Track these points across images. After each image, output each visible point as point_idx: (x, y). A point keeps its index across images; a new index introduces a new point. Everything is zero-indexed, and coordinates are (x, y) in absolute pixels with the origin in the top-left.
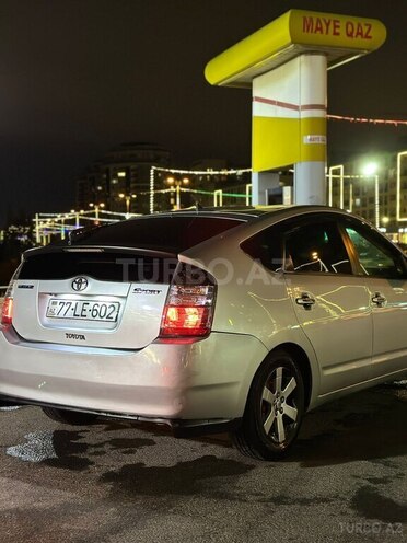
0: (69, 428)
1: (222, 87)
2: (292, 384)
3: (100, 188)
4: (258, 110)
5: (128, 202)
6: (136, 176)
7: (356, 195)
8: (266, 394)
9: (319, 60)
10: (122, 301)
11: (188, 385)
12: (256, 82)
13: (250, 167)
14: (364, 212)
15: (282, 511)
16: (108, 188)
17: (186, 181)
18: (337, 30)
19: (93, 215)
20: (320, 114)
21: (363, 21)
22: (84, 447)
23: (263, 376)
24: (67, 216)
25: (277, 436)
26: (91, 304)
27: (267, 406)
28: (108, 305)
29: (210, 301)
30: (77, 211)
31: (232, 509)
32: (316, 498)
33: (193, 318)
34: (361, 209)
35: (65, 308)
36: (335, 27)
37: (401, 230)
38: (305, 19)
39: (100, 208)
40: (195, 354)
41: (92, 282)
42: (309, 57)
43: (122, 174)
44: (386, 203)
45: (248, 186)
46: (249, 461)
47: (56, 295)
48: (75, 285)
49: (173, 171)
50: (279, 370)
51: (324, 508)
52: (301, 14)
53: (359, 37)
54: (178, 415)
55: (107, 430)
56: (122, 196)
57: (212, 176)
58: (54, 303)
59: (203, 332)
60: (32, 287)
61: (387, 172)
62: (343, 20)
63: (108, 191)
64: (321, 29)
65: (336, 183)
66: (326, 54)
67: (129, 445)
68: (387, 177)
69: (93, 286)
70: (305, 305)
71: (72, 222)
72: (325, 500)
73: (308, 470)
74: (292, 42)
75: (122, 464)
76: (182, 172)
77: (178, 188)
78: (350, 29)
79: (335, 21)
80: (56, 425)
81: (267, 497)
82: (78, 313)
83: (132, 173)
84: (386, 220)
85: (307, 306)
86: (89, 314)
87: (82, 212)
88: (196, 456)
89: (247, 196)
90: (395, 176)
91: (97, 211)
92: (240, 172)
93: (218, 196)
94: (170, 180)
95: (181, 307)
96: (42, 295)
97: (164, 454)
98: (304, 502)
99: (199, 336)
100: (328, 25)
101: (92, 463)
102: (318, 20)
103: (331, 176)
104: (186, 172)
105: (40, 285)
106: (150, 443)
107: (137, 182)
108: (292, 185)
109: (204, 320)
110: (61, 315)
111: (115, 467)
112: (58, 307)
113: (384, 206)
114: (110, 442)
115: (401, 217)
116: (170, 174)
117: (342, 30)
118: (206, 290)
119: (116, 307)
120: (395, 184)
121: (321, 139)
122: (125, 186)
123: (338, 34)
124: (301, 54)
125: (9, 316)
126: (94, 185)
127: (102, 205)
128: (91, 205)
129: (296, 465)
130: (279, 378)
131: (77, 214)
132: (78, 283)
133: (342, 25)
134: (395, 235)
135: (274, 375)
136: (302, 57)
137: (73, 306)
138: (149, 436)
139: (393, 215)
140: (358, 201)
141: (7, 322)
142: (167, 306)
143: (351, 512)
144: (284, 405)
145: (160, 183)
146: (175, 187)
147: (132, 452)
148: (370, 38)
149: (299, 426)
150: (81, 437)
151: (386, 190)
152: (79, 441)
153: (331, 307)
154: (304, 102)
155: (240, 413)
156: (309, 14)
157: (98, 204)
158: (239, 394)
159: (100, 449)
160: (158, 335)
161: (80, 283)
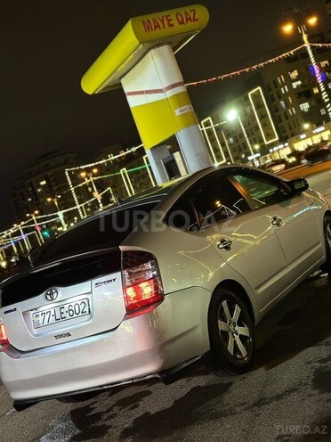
0: (81, 405)
1: (99, 94)
2: (237, 309)
3: (30, 200)
4: (133, 102)
5: (56, 203)
6: (54, 180)
7: (228, 136)
8: (222, 326)
9: (165, 49)
10: (89, 296)
11: (162, 342)
12: (123, 81)
13: (141, 143)
14: (239, 146)
15: (265, 411)
16: (37, 197)
17: (95, 171)
18: (171, 22)
19: (33, 222)
20: (181, 89)
21: (188, 9)
22: (98, 416)
23: (214, 313)
24: (12, 231)
25: (240, 354)
26: (66, 307)
27: (225, 335)
28: (79, 303)
29: (155, 273)
30: (18, 223)
31: (228, 423)
32: (286, 391)
33: (147, 290)
34: (236, 145)
35: (47, 316)
36: (169, 20)
37: (271, 151)
38: (144, 23)
39: (36, 215)
40: (158, 317)
41: (61, 290)
42: (157, 49)
43: (43, 183)
44: (253, 134)
45: (144, 157)
46: (226, 380)
47: (36, 309)
48: (48, 297)
49: (83, 167)
50: (224, 303)
51: (295, 397)
52: (139, 20)
53: (189, 22)
54: (162, 368)
55: (110, 395)
56: (49, 200)
57: (114, 161)
58: (37, 316)
59: (158, 298)
60: (15, 310)
61: (245, 111)
62: (172, 14)
63: (37, 200)
64: (158, 26)
65: (210, 132)
66: (169, 43)
67: (132, 401)
68: (246, 114)
69: (63, 293)
70: (226, 248)
71: (18, 233)
72: (294, 390)
73: (273, 371)
74: (141, 43)
75: (132, 419)
76: (89, 165)
77: (91, 178)
78: (180, 18)
79: (167, 16)
80: (70, 406)
81: (251, 403)
82: (58, 317)
83: (51, 179)
84: (257, 147)
85: (227, 248)
86: (67, 315)
87: (23, 223)
88: (186, 390)
89: (147, 166)
90: (252, 111)
91: (34, 218)
92: (134, 149)
93: (124, 174)
94: (83, 174)
95: (135, 285)
96: (25, 314)
97: (162, 399)
98: (279, 397)
99: (157, 302)
100: (162, 21)
101: (110, 427)
102: (154, 20)
103: (204, 129)
104: (93, 164)
105: (21, 306)
106: (148, 393)
107: (57, 185)
108: (179, 150)
109: (156, 288)
110: (46, 322)
111: (128, 423)
112: (41, 318)
113: (252, 137)
114: (116, 405)
115: (267, 140)
116: (81, 170)
117: (174, 22)
118: (149, 266)
119: (86, 302)
120: (254, 117)
121: (188, 108)
122: (49, 190)
123: (172, 25)
124: (149, 49)
125: (5, 338)
126: (24, 199)
127: (37, 212)
128: (28, 215)
129: (262, 370)
130: (226, 310)
131: (19, 226)
132: (50, 295)
133: (173, 17)
134: (268, 156)
135: (222, 309)
136: (152, 51)
137: (53, 313)
138: (144, 388)
139: (261, 141)
140: (231, 140)
141: (5, 343)
142: (125, 288)
143: (316, 392)
144: (237, 328)
145: (76, 180)
146: (89, 178)
147: (137, 406)
148: (197, 19)
149: (254, 339)
150: (93, 409)
151: (249, 124)
152: (93, 413)
153: (245, 238)
154: (165, 85)
155: (208, 348)
156: (145, 18)
157: (33, 213)
158: (202, 333)
159: (111, 413)
160: (125, 312)
161: (51, 294)
